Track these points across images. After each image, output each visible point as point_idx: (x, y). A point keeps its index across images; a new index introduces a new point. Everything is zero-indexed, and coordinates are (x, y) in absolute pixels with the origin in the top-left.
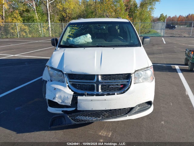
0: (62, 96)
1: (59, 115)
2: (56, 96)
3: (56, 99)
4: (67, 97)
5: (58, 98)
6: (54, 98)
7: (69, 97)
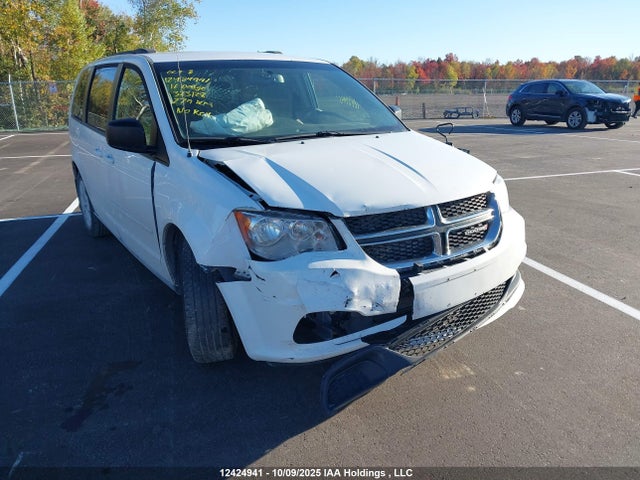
0: (370, 287)
1: (354, 357)
2: (352, 293)
3: (356, 300)
4: (388, 287)
5: (359, 298)
6: (348, 302)
7: (391, 285)
